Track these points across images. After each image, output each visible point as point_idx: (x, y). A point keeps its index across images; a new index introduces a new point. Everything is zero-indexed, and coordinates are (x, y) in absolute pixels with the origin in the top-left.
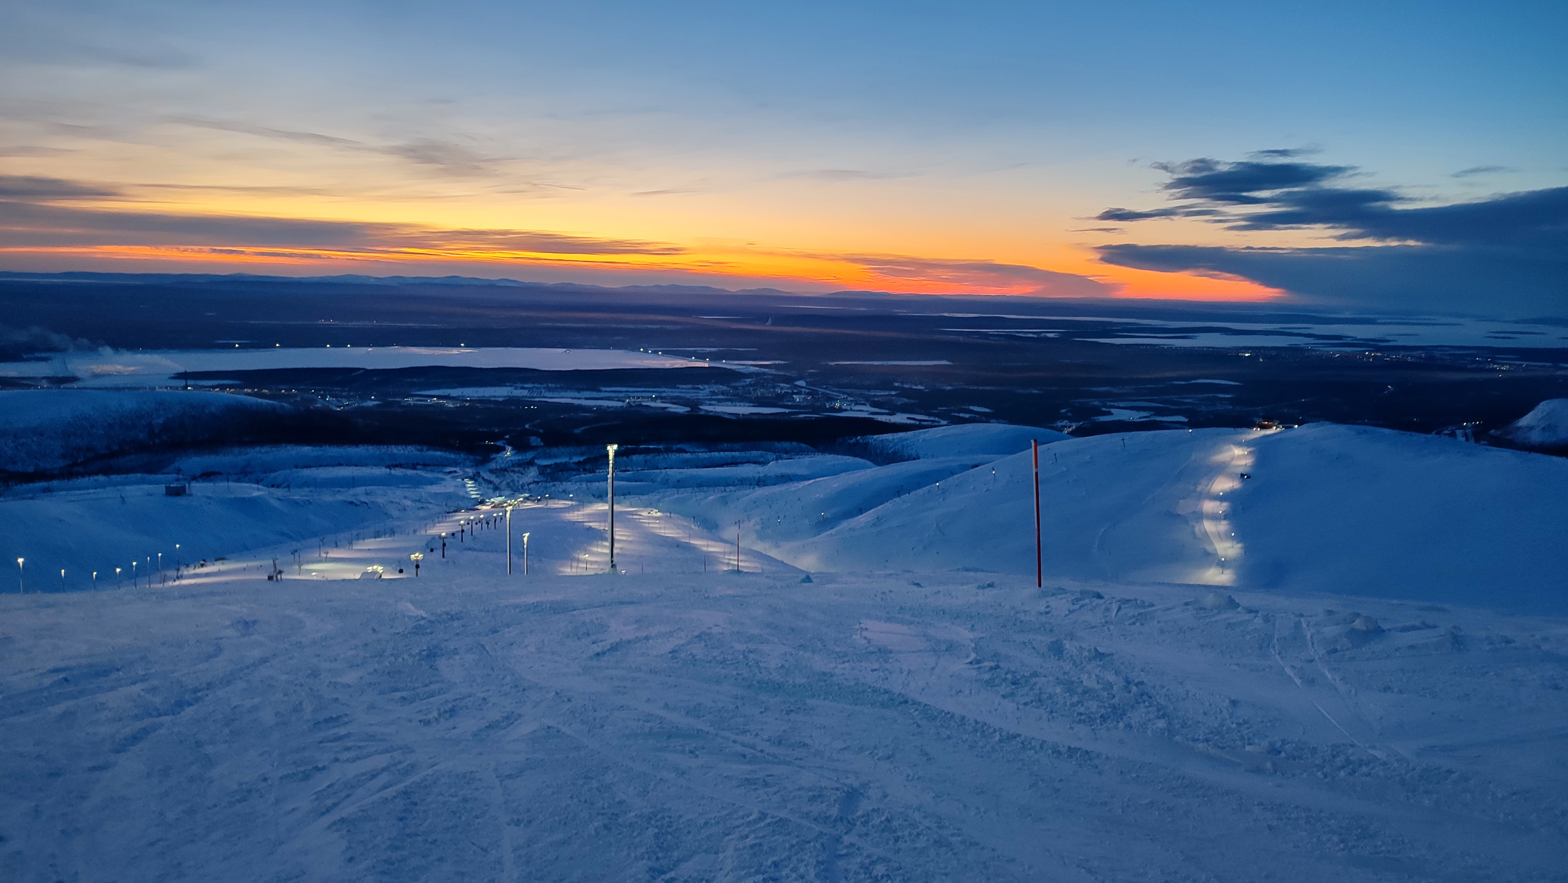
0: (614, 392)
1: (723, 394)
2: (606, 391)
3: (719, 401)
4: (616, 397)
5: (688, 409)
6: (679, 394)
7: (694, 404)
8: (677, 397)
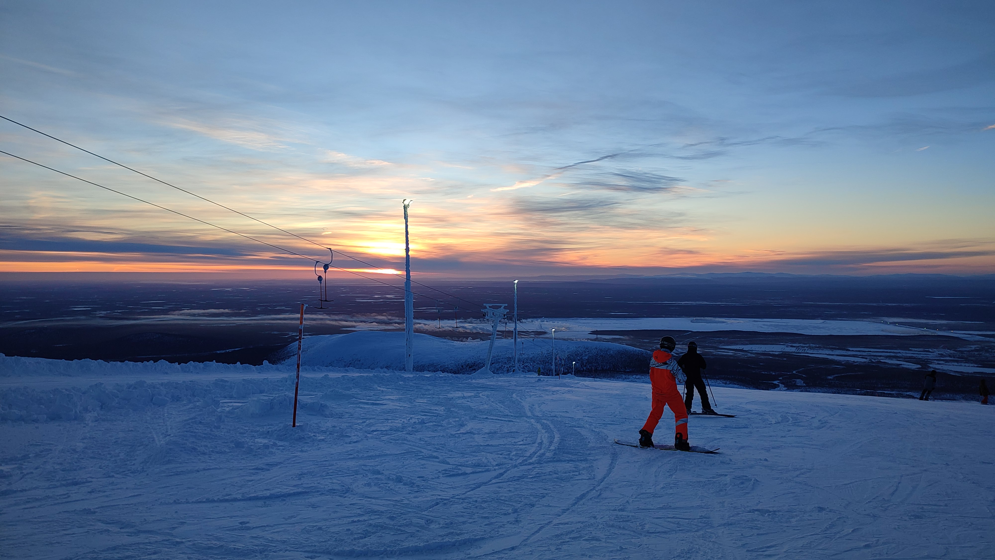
0: (859, 351)
1: (950, 356)
2: (853, 351)
3: (947, 361)
4: (860, 355)
5: (919, 366)
6: (912, 355)
7: (924, 363)
8: (910, 358)
